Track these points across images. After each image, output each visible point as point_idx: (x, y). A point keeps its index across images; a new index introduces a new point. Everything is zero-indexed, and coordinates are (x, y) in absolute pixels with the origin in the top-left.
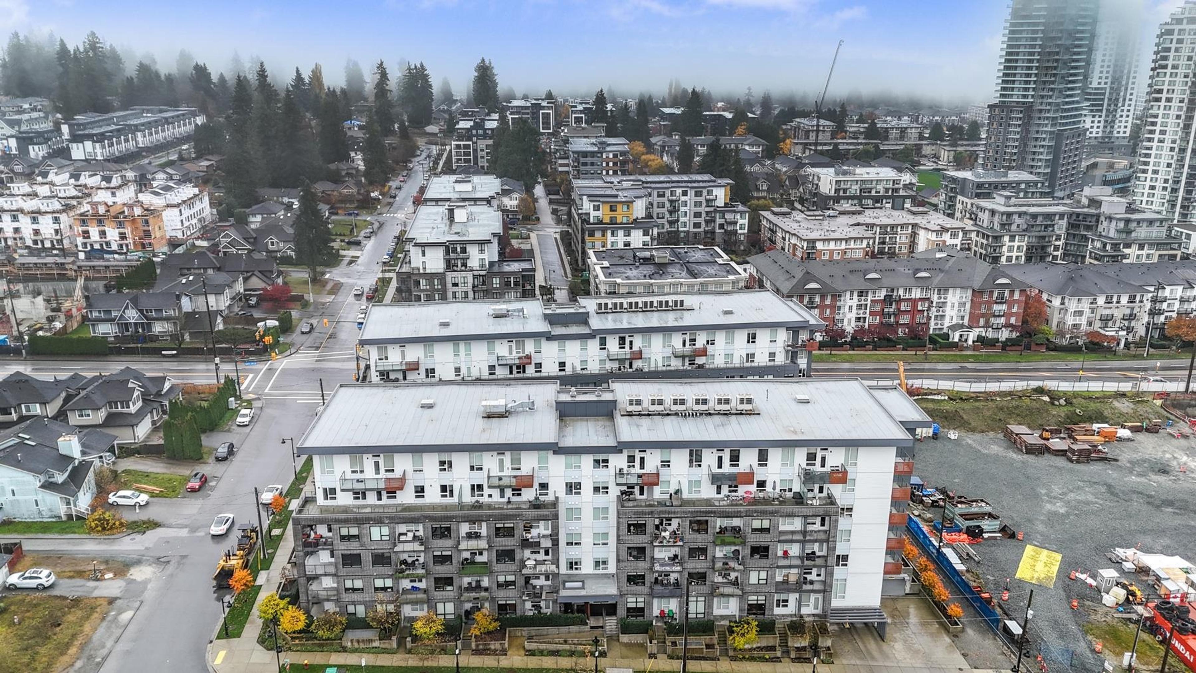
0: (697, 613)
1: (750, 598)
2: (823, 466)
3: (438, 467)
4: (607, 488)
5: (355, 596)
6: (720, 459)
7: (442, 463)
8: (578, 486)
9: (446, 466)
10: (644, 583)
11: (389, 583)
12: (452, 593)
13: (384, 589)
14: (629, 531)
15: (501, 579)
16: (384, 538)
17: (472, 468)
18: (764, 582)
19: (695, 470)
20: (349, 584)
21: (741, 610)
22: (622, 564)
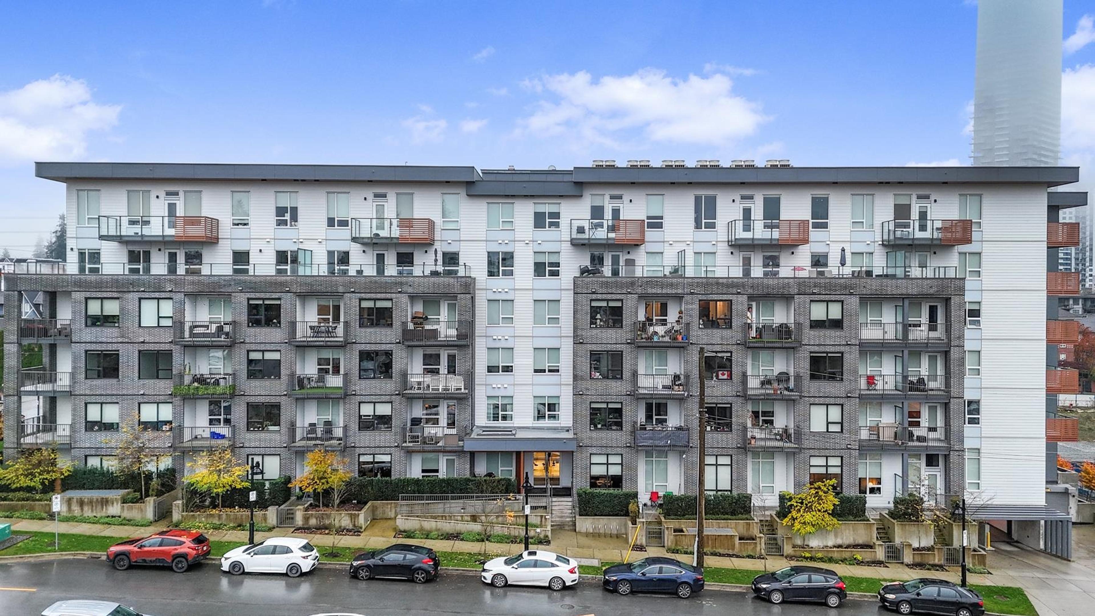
0: (717, 491)
1: (814, 461)
2: (923, 228)
3: (273, 218)
4: (558, 265)
5: (102, 438)
6: (747, 213)
7: (281, 211)
8: (508, 258)
9: (287, 217)
10: (620, 425)
11: (166, 413)
12: (277, 437)
13: (157, 426)
14: (593, 320)
15: (367, 410)
16: (164, 323)
17: (331, 222)
18: (837, 428)
19: (705, 234)
20: (94, 413)
21: (798, 485)
22: (583, 385)
